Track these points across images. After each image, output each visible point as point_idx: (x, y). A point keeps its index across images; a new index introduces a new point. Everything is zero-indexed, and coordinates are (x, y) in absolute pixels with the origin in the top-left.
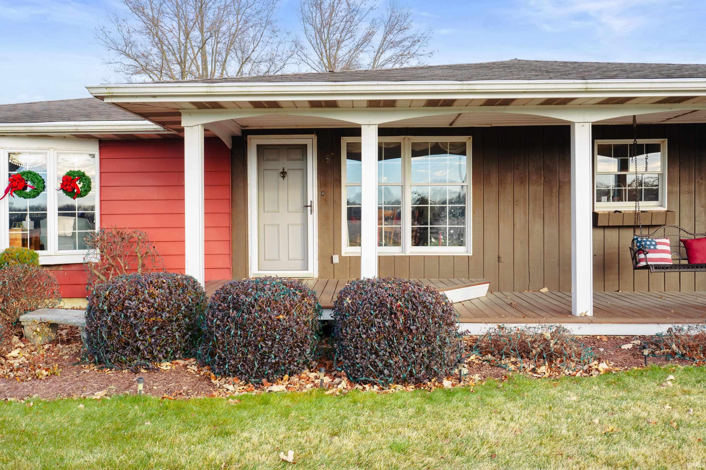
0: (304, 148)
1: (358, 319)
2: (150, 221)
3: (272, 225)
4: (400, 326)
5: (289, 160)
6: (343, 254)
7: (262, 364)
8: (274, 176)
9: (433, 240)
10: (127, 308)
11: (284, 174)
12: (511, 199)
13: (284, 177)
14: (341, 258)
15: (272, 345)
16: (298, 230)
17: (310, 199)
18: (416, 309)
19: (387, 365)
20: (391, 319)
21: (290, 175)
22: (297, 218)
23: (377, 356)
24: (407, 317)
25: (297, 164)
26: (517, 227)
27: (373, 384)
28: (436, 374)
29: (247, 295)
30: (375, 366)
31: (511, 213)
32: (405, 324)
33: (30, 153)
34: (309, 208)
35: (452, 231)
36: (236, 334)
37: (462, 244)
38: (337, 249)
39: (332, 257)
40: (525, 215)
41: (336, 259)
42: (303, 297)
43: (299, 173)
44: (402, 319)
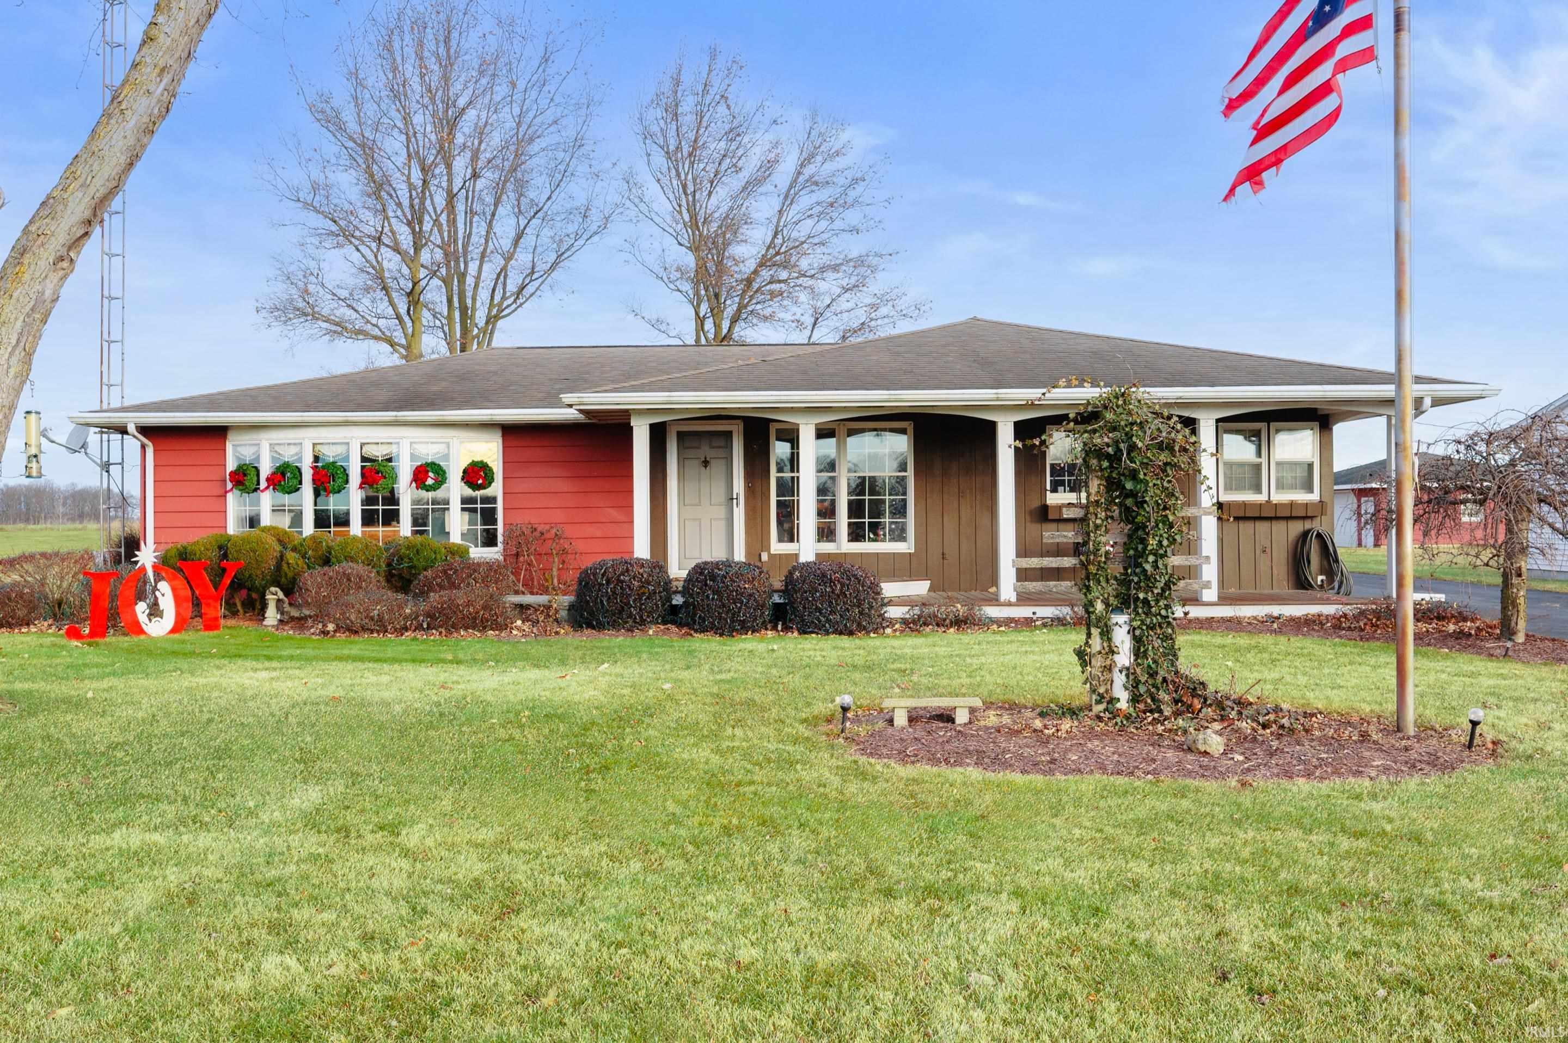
0: (728, 435)
1: (806, 587)
2: (558, 516)
3: (694, 520)
4: (837, 592)
5: (712, 447)
6: (772, 552)
7: (733, 621)
8: (693, 467)
9: (872, 536)
10: (622, 582)
11: (706, 463)
12: (956, 490)
13: (706, 467)
14: (770, 556)
15: (740, 608)
16: (721, 526)
17: (735, 491)
18: (850, 580)
19: (829, 621)
20: (831, 586)
21: (713, 463)
22: (721, 512)
23: (821, 614)
24: (843, 585)
25: (721, 453)
26: (963, 520)
27: (817, 634)
28: (865, 628)
29: (719, 569)
30: (820, 621)
31: (956, 505)
32: (841, 590)
33: (432, 443)
34: (735, 501)
35: (893, 526)
36: (713, 599)
37: (903, 539)
38: (765, 544)
39: (760, 555)
40: (971, 507)
41: (765, 557)
42: (761, 573)
43: (723, 461)
44: (839, 586)
